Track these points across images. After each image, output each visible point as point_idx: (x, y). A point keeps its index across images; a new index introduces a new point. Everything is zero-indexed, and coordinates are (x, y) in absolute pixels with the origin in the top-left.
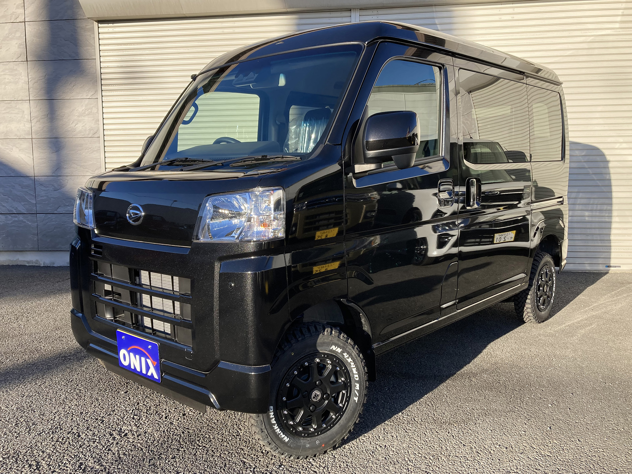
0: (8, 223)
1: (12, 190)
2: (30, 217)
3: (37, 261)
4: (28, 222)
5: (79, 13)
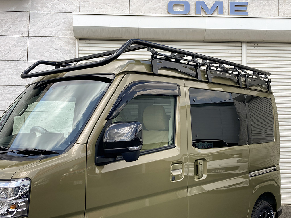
5: (66, 33)
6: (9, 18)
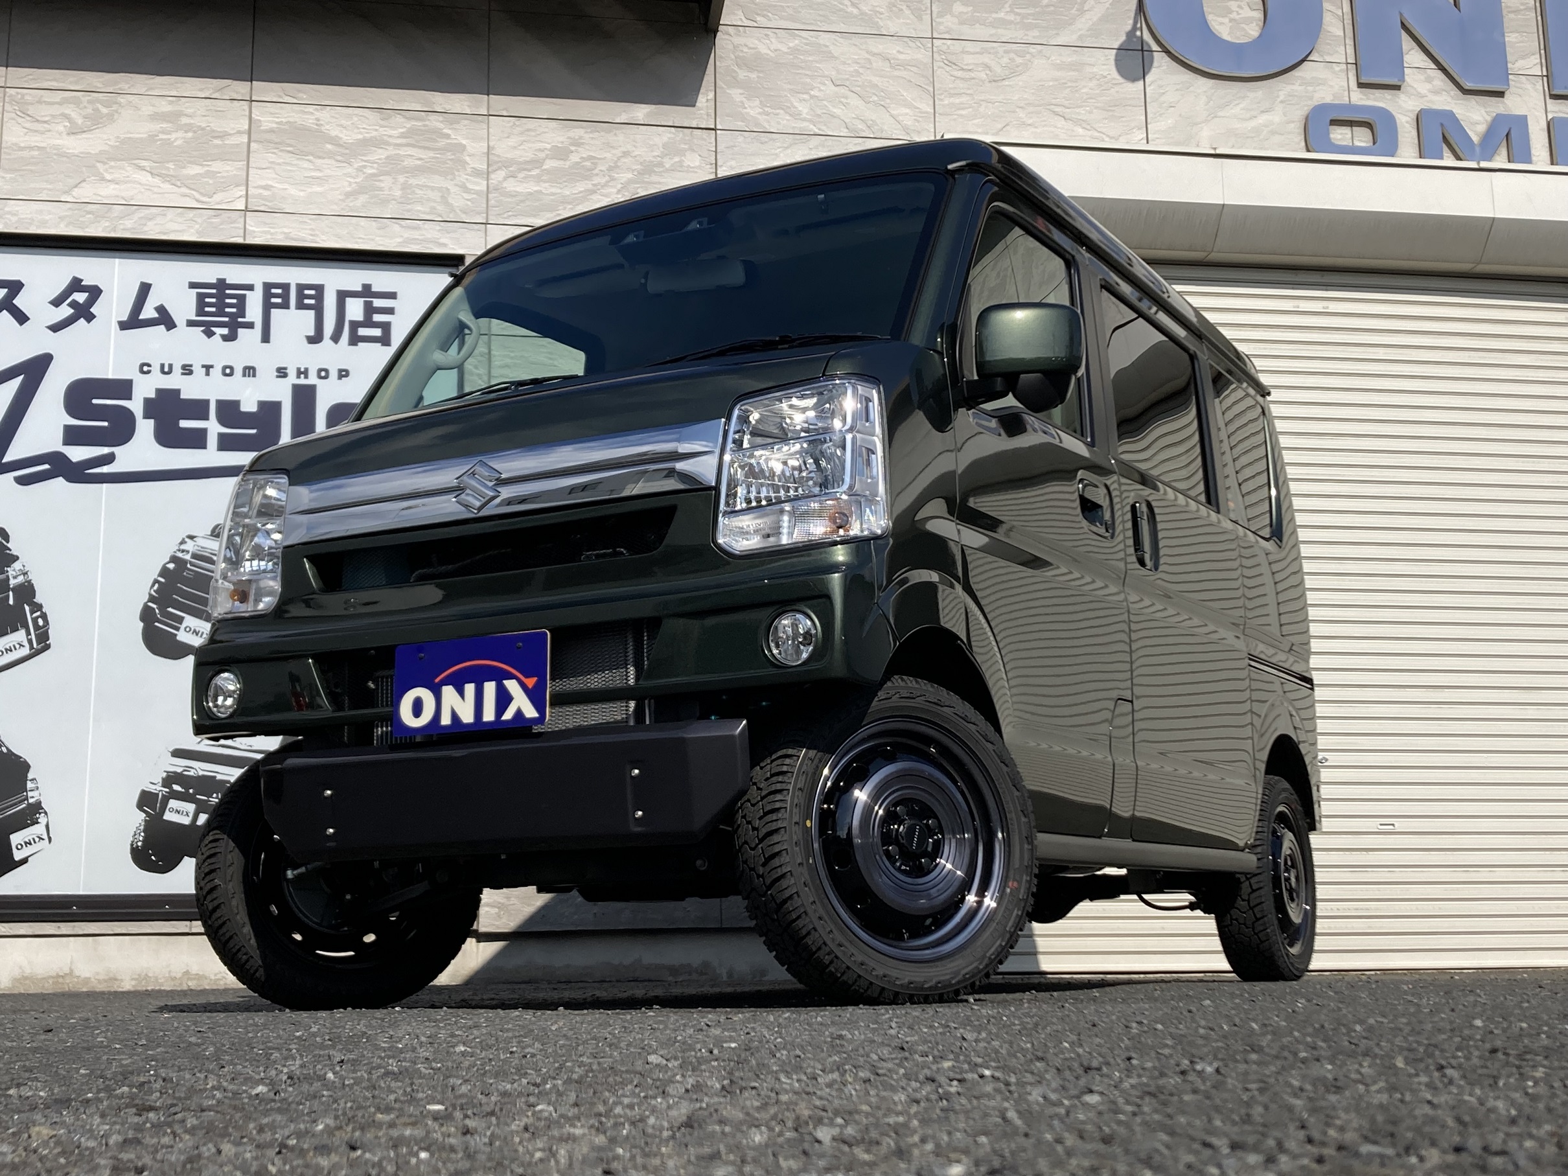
6: (626, 154)
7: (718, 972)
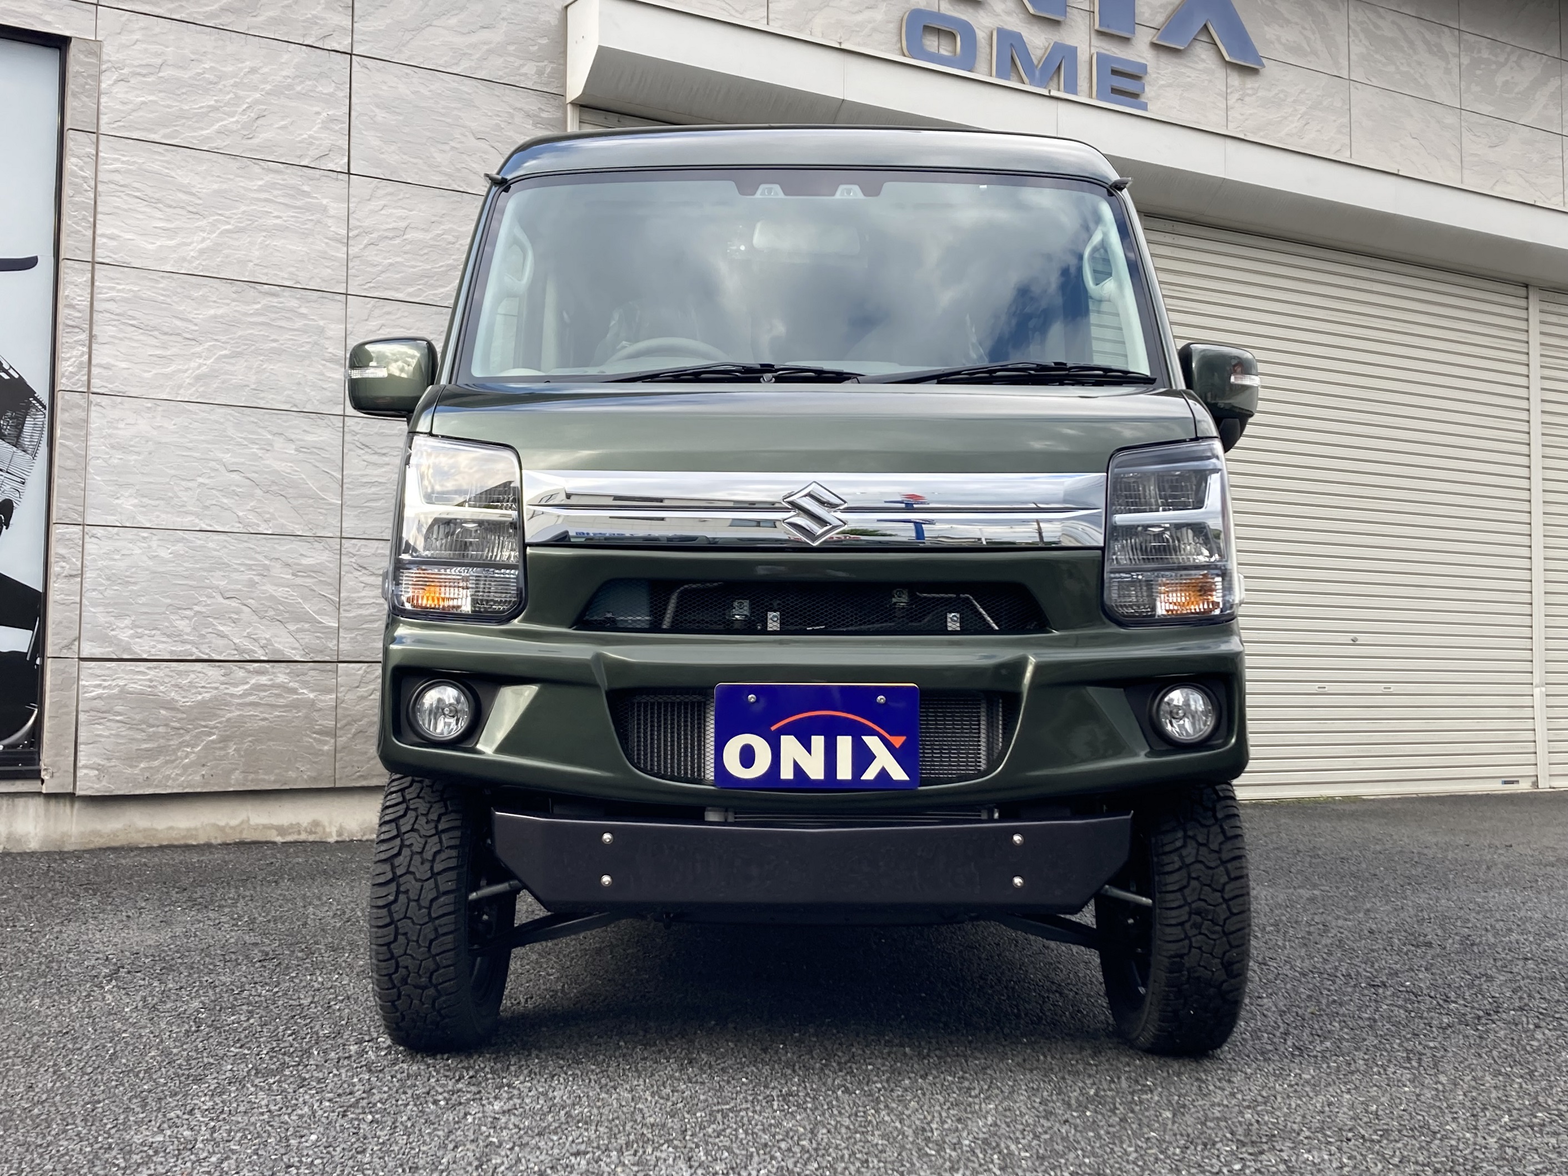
0: (232, 695)
1: (256, 579)
2: (312, 673)
3: (316, 824)
4: (305, 691)
5: (523, 70)
7: (328, 830)
